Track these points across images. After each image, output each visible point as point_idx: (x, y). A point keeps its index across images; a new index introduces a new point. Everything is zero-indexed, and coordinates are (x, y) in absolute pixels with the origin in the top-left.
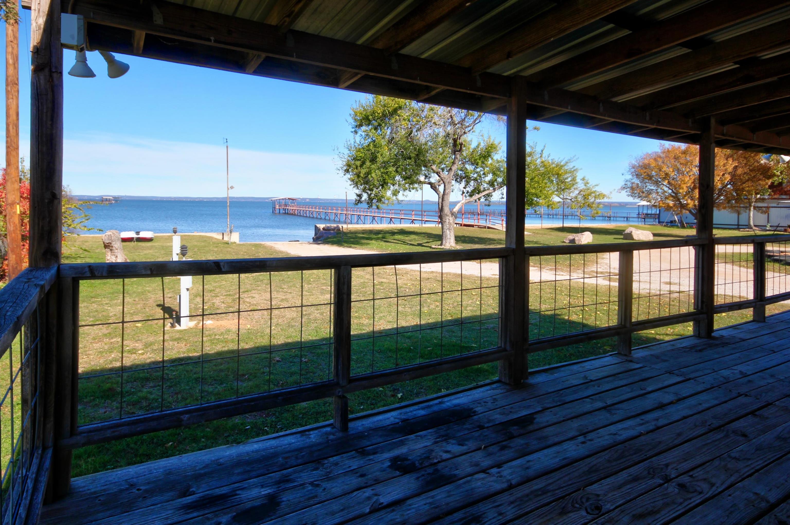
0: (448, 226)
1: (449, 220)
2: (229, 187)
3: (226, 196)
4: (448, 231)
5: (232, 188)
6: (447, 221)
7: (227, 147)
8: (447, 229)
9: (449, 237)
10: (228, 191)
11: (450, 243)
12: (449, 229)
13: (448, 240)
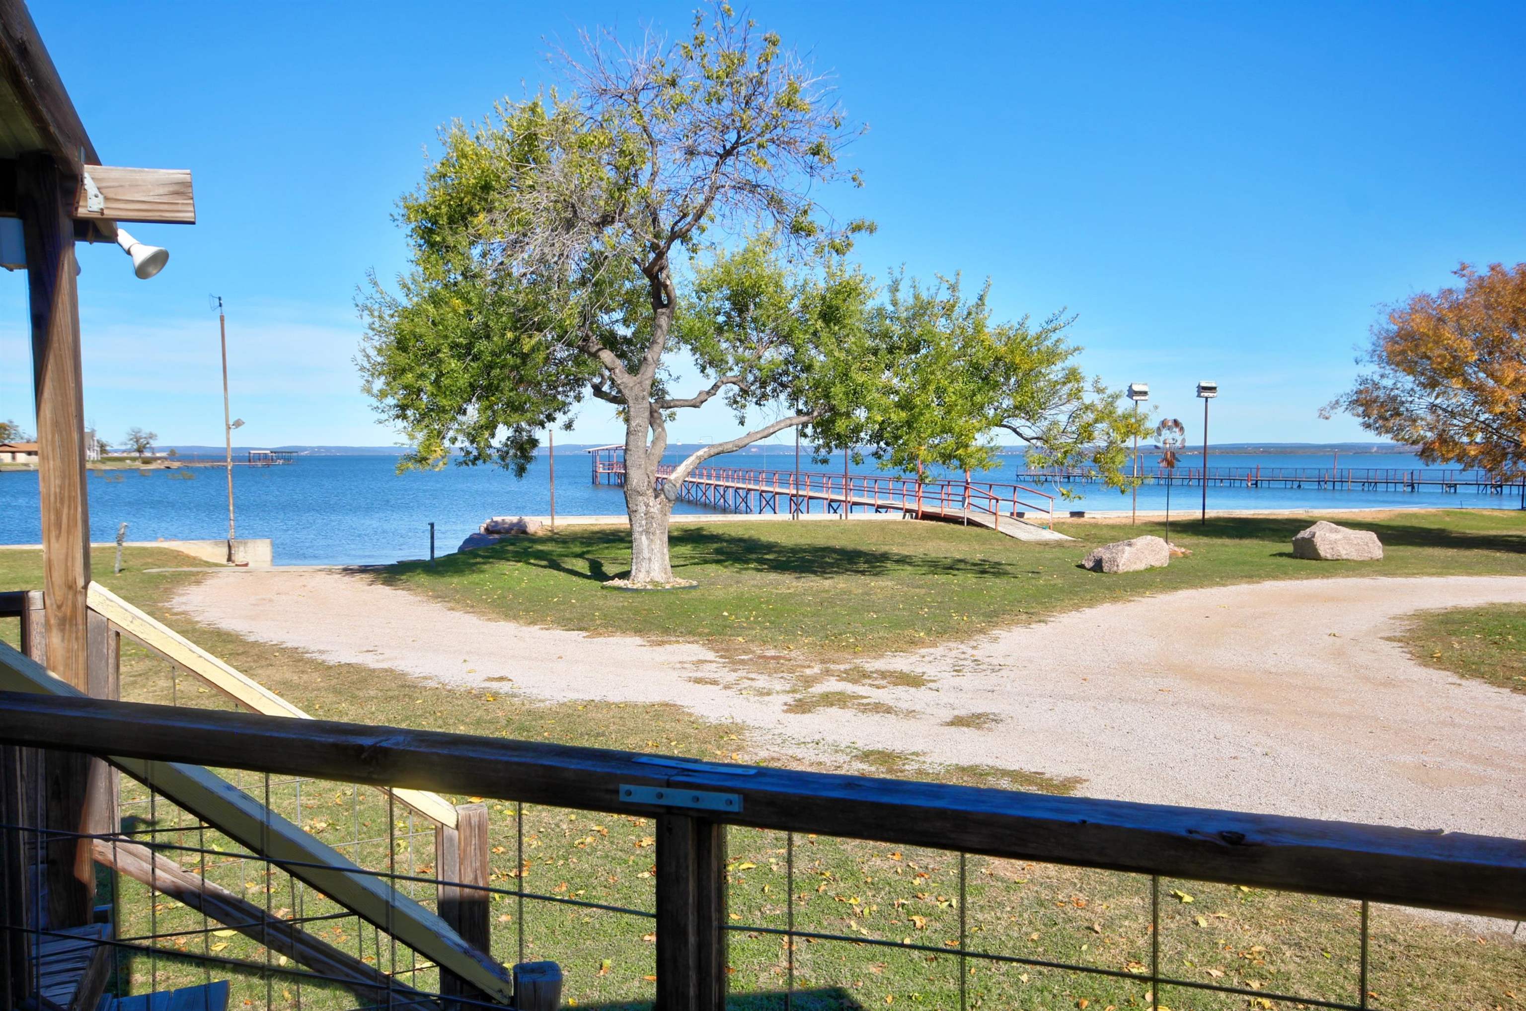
0: (644, 522)
1: (647, 505)
2: (231, 423)
3: (225, 446)
4: (644, 538)
5: (238, 424)
6: (642, 509)
7: (222, 319)
8: (641, 533)
9: (646, 554)
10: (228, 433)
11: (648, 572)
12: (647, 532)
13: (645, 565)
